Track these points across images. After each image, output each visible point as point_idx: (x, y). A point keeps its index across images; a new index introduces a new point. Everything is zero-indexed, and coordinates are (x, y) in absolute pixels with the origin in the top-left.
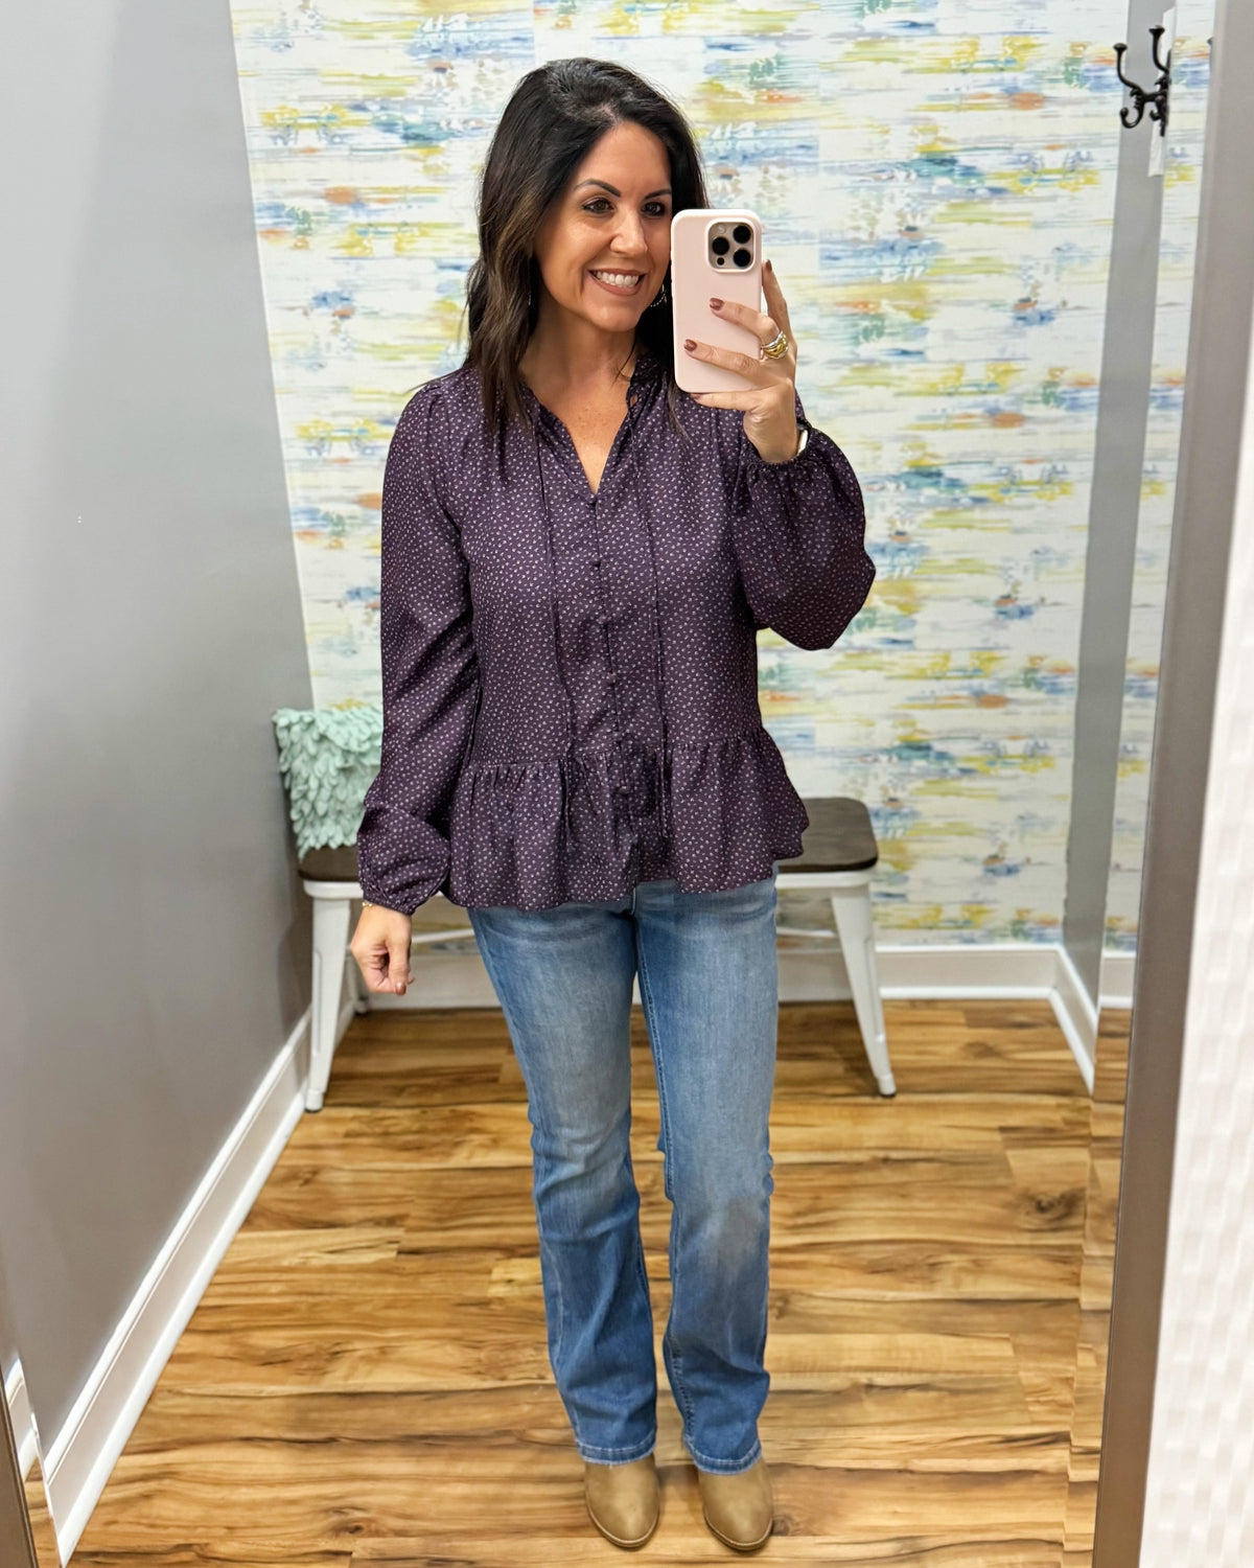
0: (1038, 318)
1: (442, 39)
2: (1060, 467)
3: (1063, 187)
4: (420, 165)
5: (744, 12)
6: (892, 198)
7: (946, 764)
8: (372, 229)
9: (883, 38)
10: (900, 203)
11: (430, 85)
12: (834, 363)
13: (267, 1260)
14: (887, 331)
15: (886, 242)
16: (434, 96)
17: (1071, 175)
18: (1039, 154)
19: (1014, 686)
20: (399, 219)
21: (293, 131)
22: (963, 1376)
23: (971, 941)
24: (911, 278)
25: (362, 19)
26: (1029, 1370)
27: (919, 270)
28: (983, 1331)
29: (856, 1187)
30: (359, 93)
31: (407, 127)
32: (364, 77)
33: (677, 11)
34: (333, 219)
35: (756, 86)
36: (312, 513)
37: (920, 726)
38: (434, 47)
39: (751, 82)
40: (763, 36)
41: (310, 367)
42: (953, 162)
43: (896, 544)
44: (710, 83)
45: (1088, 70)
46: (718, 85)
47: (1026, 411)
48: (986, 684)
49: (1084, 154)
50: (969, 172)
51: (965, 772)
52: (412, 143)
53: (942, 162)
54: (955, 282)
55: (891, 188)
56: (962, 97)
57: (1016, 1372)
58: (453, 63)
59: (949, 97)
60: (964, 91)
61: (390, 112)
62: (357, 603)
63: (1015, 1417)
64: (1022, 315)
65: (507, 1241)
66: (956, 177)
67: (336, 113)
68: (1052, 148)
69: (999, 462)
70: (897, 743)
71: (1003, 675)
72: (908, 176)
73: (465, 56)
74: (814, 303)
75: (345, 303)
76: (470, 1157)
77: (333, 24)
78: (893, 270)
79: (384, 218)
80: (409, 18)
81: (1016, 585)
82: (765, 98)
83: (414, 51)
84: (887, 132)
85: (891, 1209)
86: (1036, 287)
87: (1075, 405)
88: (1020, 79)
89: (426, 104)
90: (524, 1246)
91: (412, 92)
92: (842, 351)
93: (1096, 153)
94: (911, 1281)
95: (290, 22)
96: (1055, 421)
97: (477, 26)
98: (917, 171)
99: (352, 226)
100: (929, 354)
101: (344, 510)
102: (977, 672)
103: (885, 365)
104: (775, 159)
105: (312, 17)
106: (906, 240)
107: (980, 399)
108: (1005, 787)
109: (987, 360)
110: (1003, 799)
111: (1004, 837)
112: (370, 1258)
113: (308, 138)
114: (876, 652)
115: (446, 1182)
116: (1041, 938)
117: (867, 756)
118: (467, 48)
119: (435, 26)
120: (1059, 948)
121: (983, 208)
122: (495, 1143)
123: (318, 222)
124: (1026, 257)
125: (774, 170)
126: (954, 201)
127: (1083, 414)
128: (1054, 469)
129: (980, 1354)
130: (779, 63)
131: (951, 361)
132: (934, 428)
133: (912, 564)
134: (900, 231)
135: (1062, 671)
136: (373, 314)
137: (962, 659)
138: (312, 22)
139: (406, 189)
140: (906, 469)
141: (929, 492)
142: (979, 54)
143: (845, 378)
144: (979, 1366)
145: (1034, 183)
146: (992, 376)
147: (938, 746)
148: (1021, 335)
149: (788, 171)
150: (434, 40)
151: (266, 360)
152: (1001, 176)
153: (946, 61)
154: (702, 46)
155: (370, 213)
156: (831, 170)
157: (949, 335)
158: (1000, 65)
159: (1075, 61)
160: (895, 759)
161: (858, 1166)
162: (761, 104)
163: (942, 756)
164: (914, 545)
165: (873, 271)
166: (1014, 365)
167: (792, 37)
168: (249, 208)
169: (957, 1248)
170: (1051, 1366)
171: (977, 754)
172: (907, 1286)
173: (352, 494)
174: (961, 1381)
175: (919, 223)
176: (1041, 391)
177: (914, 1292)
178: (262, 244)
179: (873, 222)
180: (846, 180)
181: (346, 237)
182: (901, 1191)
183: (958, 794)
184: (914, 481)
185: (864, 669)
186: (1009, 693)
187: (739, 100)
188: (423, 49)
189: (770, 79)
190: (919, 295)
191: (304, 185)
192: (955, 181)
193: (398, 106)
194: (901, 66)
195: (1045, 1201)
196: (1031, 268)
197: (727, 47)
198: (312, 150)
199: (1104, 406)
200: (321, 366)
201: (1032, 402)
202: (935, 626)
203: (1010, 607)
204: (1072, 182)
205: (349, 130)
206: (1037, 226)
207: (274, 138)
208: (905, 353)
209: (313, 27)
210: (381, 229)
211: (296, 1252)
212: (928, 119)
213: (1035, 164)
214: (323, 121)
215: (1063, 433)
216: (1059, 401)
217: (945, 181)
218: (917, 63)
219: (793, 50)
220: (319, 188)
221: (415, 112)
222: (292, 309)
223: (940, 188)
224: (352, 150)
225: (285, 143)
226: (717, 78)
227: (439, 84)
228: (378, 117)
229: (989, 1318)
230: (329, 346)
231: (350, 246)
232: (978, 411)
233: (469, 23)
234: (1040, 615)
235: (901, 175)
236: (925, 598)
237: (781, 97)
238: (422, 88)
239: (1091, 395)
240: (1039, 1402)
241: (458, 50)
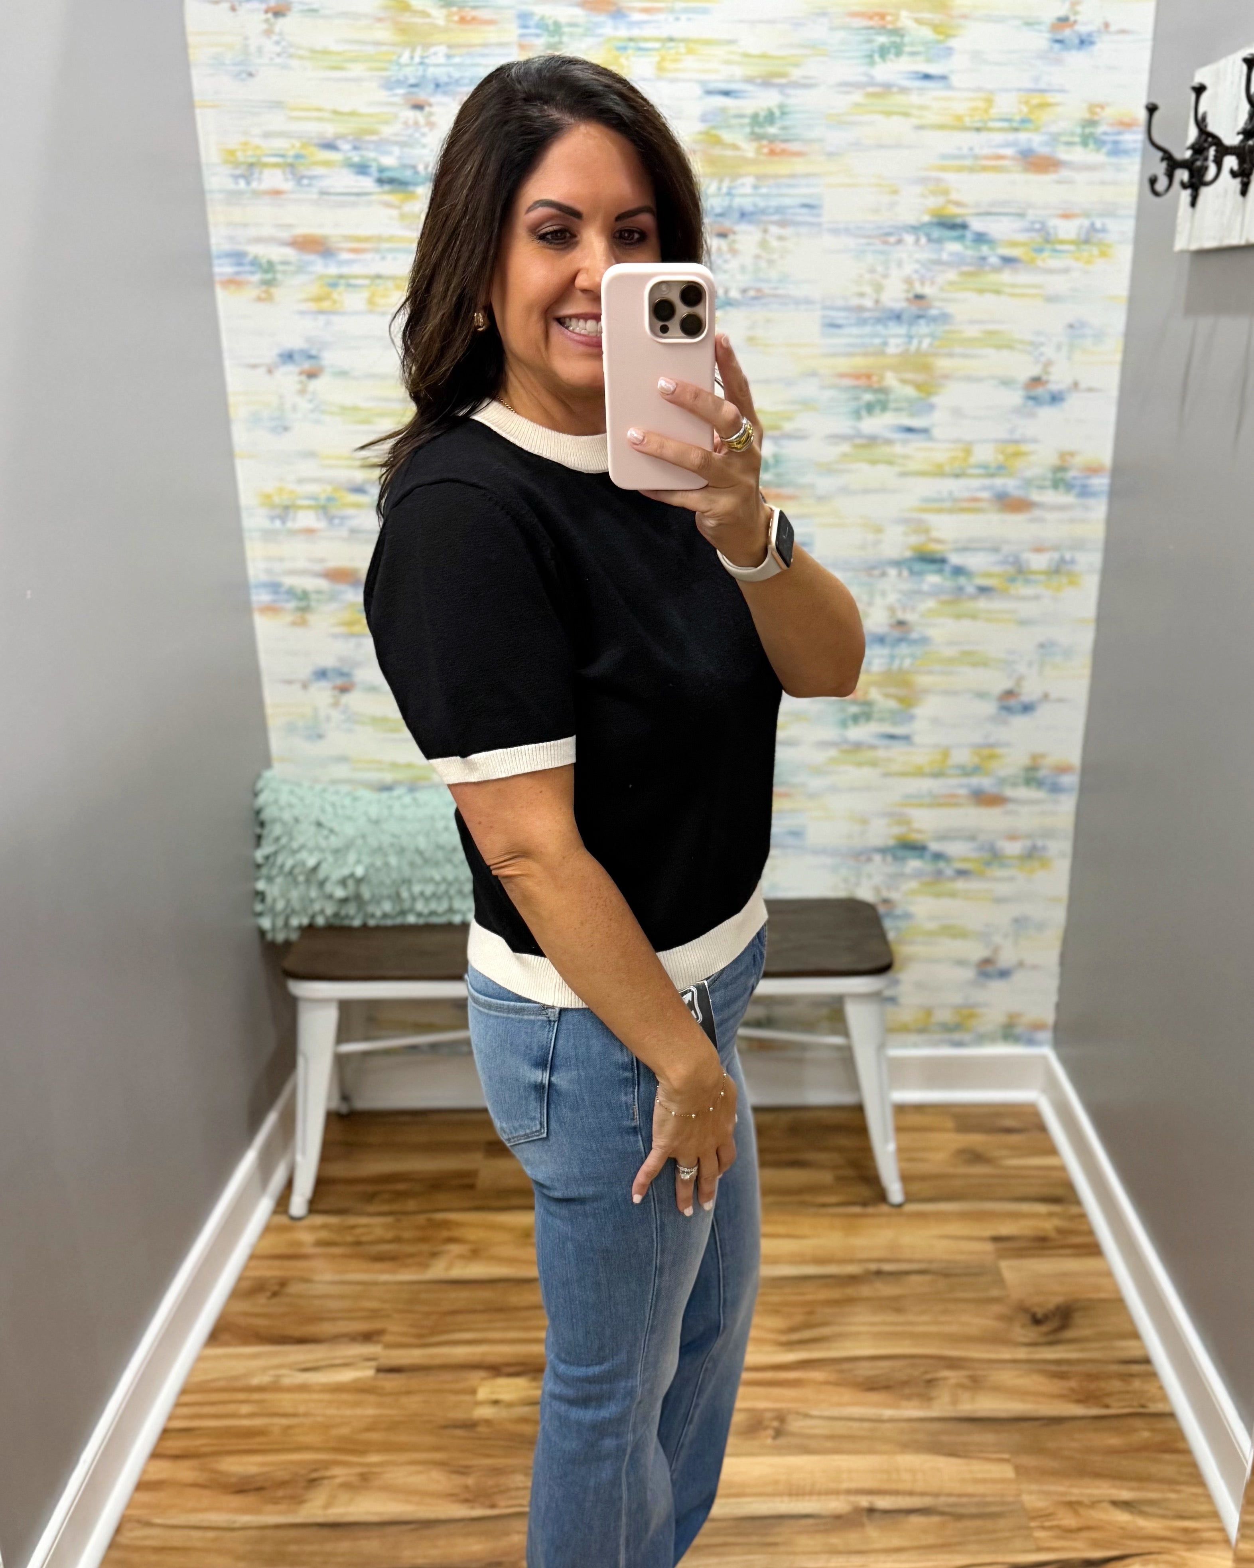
0: (1047, 397)
1: (420, 73)
2: (1068, 556)
3: (1077, 259)
4: (395, 213)
5: (746, 55)
6: (900, 264)
7: (942, 865)
8: (342, 281)
9: (895, 89)
10: (909, 269)
11: (406, 123)
12: (836, 438)
13: (236, 1378)
14: (892, 405)
15: (891, 310)
16: (411, 136)
17: (1085, 247)
18: (1053, 222)
19: (1014, 785)
20: (374, 269)
21: (256, 171)
22: (965, 1500)
23: (959, 1044)
24: (918, 350)
25: (334, 48)
26: (1031, 1493)
27: (926, 342)
28: (982, 1451)
29: (850, 1301)
30: (329, 130)
31: (381, 170)
32: (335, 112)
33: (672, 52)
34: (301, 269)
35: (757, 137)
36: (274, 587)
37: (916, 825)
38: (412, 81)
39: (753, 133)
40: (766, 82)
41: (274, 430)
42: (964, 226)
43: (896, 633)
44: (706, 133)
45: (1105, 134)
46: (715, 136)
47: (1035, 496)
48: (986, 783)
49: (1098, 225)
50: (981, 238)
51: (962, 873)
52: (387, 187)
53: (953, 226)
54: (964, 356)
55: (899, 253)
56: (976, 157)
57: (1019, 1495)
58: (433, 100)
59: (963, 157)
60: (977, 151)
61: (364, 153)
62: (323, 684)
63: (1018, 1544)
64: (1033, 393)
65: (491, 1359)
66: (968, 243)
67: (303, 152)
68: (1066, 216)
69: (1006, 549)
70: (891, 842)
71: (1003, 773)
72: (917, 241)
73: (445, 93)
74: (813, 374)
75: (312, 362)
76: (450, 1267)
77: (301, 52)
78: (899, 341)
79: (356, 269)
80: (384, 48)
81: (1020, 679)
82: (766, 150)
83: (389, 85)
84: (895, 192)
85: (884, 1323)
86: (1048, 364)
87: (1085, 492)
88: (1036, 140)
89: (403, 145)
90: (508, 1365)
91: (387, 131)
92: (844, 425)
93: (1111, 224)
94: (909, 1397)
95: (253, 49)
96: (1062, 508)
97: (457, 60)
98: (928, 236)
99: (321, 277)
100: (936, 432)
101: (310, 584)
102: (976, 770)
103: (888, 442)
104: (775, 218)
105: (277, 43)
106: (914, 309)
107: (987, 482)
108: (1002, 889)
109: (996, 441)
110: (999, 900)
111: (997, 939)
112: (346, 1376)
113: (273, 179)
114: (873, 747)
115: (424, 1296)
116: (1031, 1042)
117: (862, 855)
118: (447, 84)
119: (412, 58)
120: (1048, 1052)
121: (993, 278)
122: (476, 1253)
123: (284, 272)
124: (1038, 333)
125: (774, 230)
126: (965, 269)
127: (1091, 502)
128: (1063, 561)
129: (980, 1476)
130: (783, 113)
131: (957, 441)
132: (940, 511)
133: (913, 656)
134: (908, 300)
135: (1063, 769)
136: (343, 374)
137: (962, 756)
138: (278, 49)
139: (380, 239)
140: (908, 554)
141: (933, 579)
142: (994, 112)
143: (845, 455)
144: (981, 1489)
145: (1046, 254)
146: (1001, 457)
147: (934, 846)
148: (1032, 415)
149: (788, 231)
150: (411, 73)
151: (225, 422)
152: (1013, 244)
153: (959, 118)
154: (698, 91)
155: (341, 263)
156: (835, 231)
157: (957, 412)
158: (1015, 125)
159: (1092, 123)
160: (889, 859)
161: (853, 1279)
162: (762, 158)
163: (938, 857)
164: (914, 635)
165: (877, 341)
166: (1024, 448)
167: (796, 85)
168: (206, 256)
169: (953, 1363)
170: (1053, 1488)
171: (973, 855)
172: (904, 1403)
173: (318, 567)
174: (962, 1505)
175: (927, 290)
176: (1050, 475)
177: (912, 1410)
178: (221, 295)
179: (879, 288)
180: (851, 242)
181: (315, 289)
182: (895, 1305)
183: (953, 895)
184: (918, 567)
185: (859, 764)
186: (1009, 792)
187: (738, 153)
188: (399, 83)
189: (772, 130)
190: (926, 368)
191: (267, 231)
192: (966, 247)
193: (372, 146)
194: (915, 121)
195: (1040, 1312)
196: (1042, 344)
197: (727, 93)
198: (277, 193)
199: (1114, 494)
200: (286, 429)
201: (1041, 488)
202: (936, 721)
203: (1012, 702)
204: (1085, 254)
205: (319, 171)
206: (1051, 299)
207: (236, 177)
208: (910, 430)
209: (279, 55)
210: (353, 281)
211: (264, 1370)
212: (938, 180)
213: (1048, 233)
214: (290, 160)
215: (1072, 521)
216: (1069, 487)
217: (954, 247)
218: (931, 118)
219: (798, 99)
220: (285, 235)
221: (389, 153)
222: (254, 366)
223: (951, 254)
224: (323, 193)
225: (248, 183)
226: (714, 128)
227: (416, 123)
228: (349, 159)
229: (989, 1437)
230: (294, 408)
231: (318, 299)
232: (985, 495)
233: (448, 56)
234: (1044, 713)
235: (909, 239)
236: (926, 691)
237: (784, 152)
238: (398, 127)
239: (1101, 482)
240: (1043, 1528)
241: (437, 86)
